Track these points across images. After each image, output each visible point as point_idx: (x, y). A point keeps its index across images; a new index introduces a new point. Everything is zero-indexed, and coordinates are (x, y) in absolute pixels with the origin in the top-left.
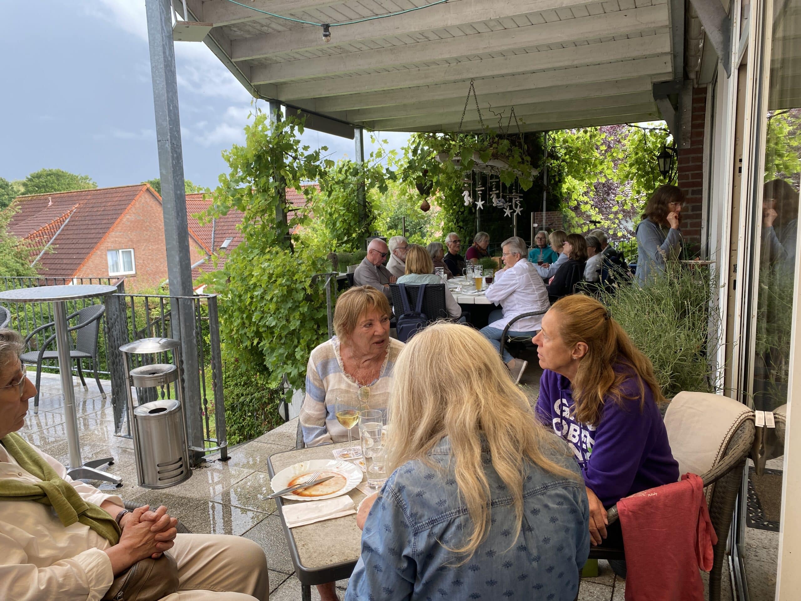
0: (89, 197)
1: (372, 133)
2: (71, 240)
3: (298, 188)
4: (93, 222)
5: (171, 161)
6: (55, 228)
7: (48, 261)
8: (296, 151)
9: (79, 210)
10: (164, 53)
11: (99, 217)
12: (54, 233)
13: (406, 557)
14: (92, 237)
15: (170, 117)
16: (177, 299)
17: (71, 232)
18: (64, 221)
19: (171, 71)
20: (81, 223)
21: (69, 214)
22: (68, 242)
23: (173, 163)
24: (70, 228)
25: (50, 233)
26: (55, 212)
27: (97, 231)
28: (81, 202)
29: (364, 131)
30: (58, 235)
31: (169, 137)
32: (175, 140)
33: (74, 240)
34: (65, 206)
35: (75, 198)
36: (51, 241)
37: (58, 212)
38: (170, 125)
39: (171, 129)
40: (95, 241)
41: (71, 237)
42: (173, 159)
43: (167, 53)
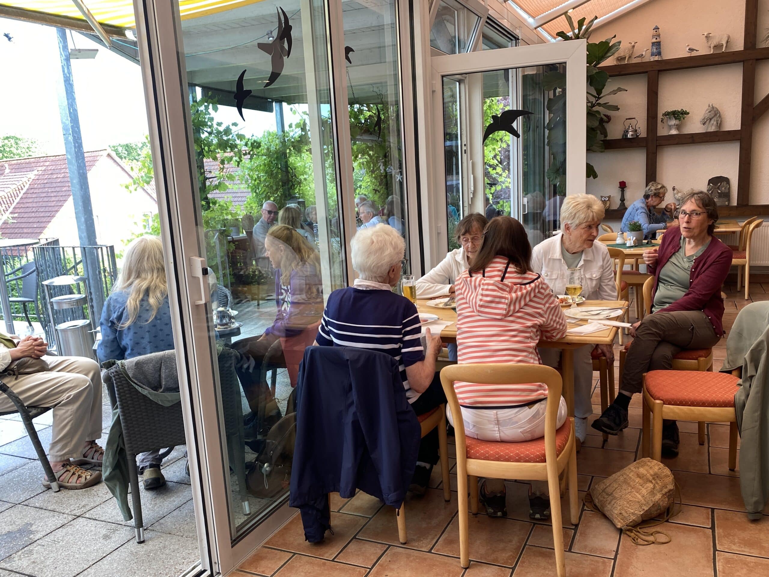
0: (47, 163)
1: (292, 106)
2: (30, 209)
3: (215, 159)
4: (53, 190)
5: (73, 149)
6: (13, 196)
7: (7, 231)
8: (210, 127)
9: (37, 177)
10: (64, 71)
11: (59, 184)
12: (12, 202)
13: (111, 321)
14: (52, 205)
15: (70, 117)
16: (84, 248)
17: (31, 200)
18: (22, 189)
19: (70, 84)
20: (41, 190)
21: (27, 182)
22: (27, 210)
23: (75, 151)
24: (29, 196)
25: (9, 202)
26: (12, 180)
27: (57, 199)
28: (40, 168)
29: (284, 104)
30: (17, 203)
31: (71, 132)
32: (76, 133)
33: (34, 209)
34: (22, 173)
35: (33, 165)
36: (10, 210)
37: (16, 179)
38: (71, 123)
39: (72, 127)
40: (56, 209)
41: (30, 205)
42: (75, 147)
43: (66, 71)
